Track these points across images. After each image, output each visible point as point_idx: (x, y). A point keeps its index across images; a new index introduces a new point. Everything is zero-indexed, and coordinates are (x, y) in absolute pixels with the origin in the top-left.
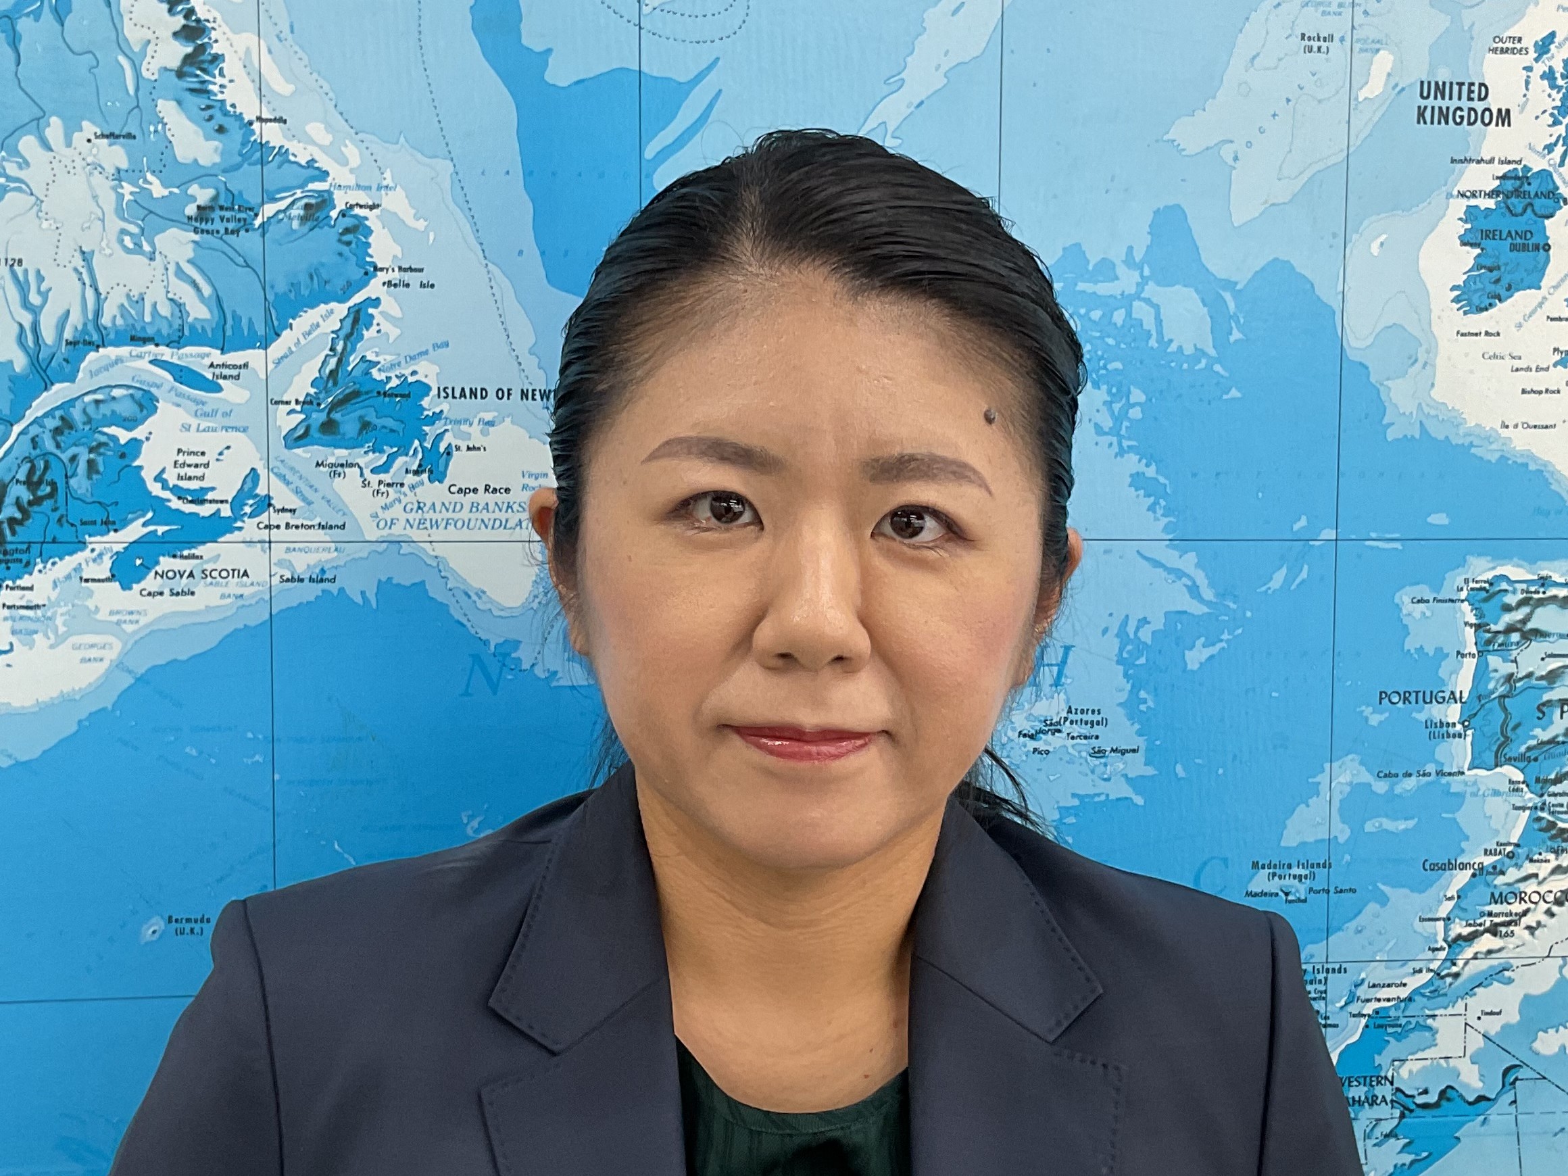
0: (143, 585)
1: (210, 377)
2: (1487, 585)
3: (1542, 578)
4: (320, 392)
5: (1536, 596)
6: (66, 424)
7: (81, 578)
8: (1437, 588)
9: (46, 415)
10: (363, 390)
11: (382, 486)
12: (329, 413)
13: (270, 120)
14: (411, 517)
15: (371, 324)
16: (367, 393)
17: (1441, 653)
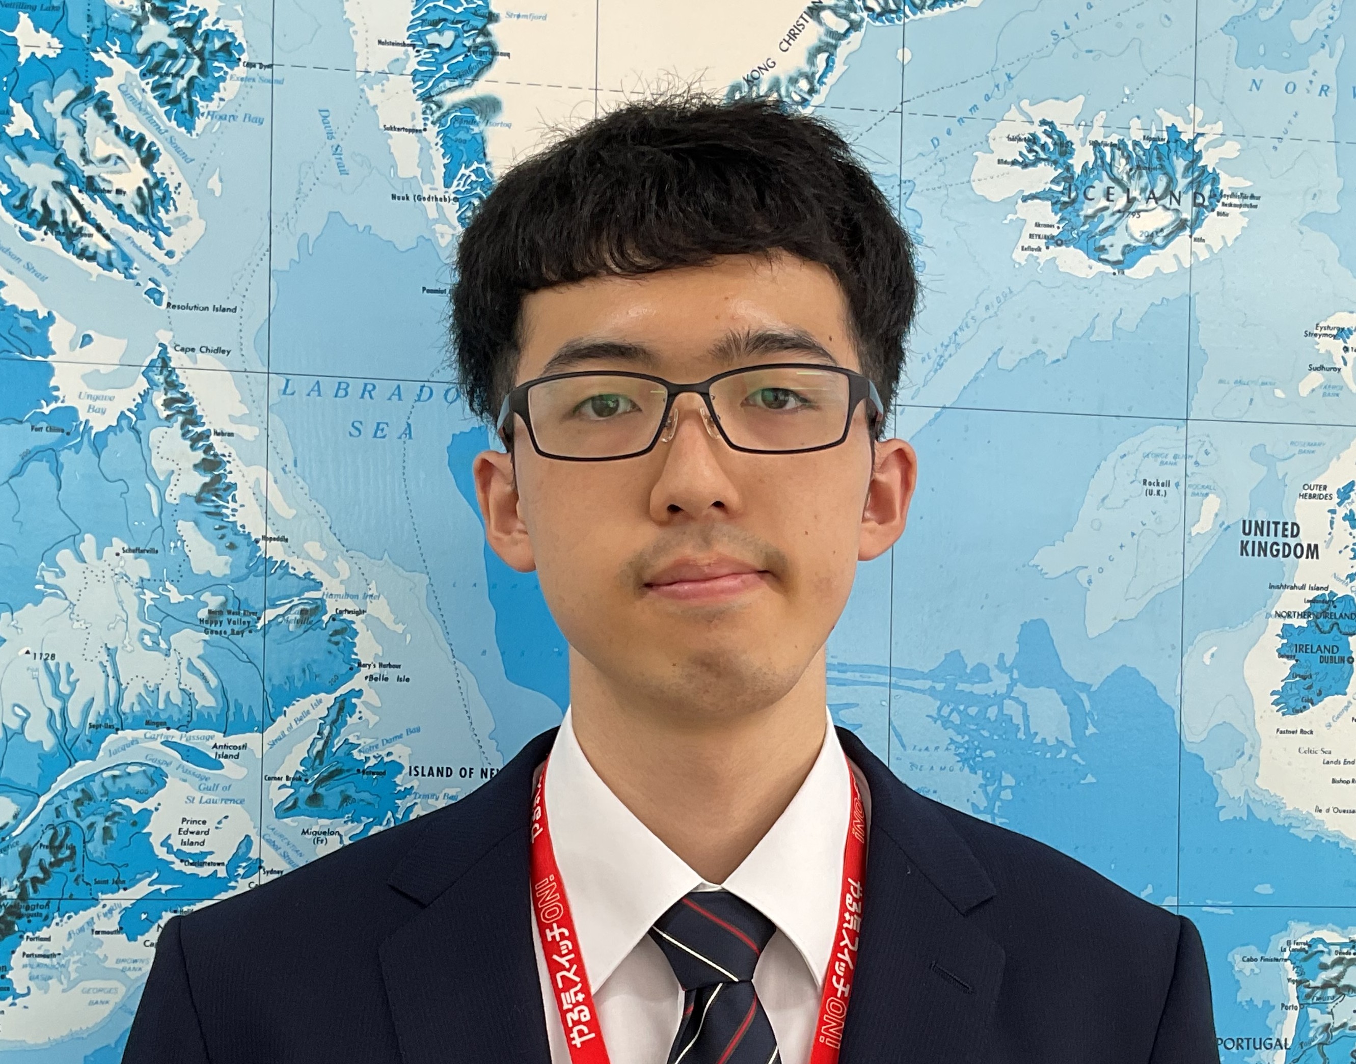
0: (147, 936)
1: (213, 756)
2: (1306, 947)
3: (1352, 941)
4: (308, 770)
5: (1348, 957)
6: (87, 796)
7: (93, 930)
8: (1264, 948)
9: (69, 788)
10: (345, 768)
12: (315, 788)
13: (274, 539)
15: (354, 712)
16: (348, 771)
17: (1268, 1006)
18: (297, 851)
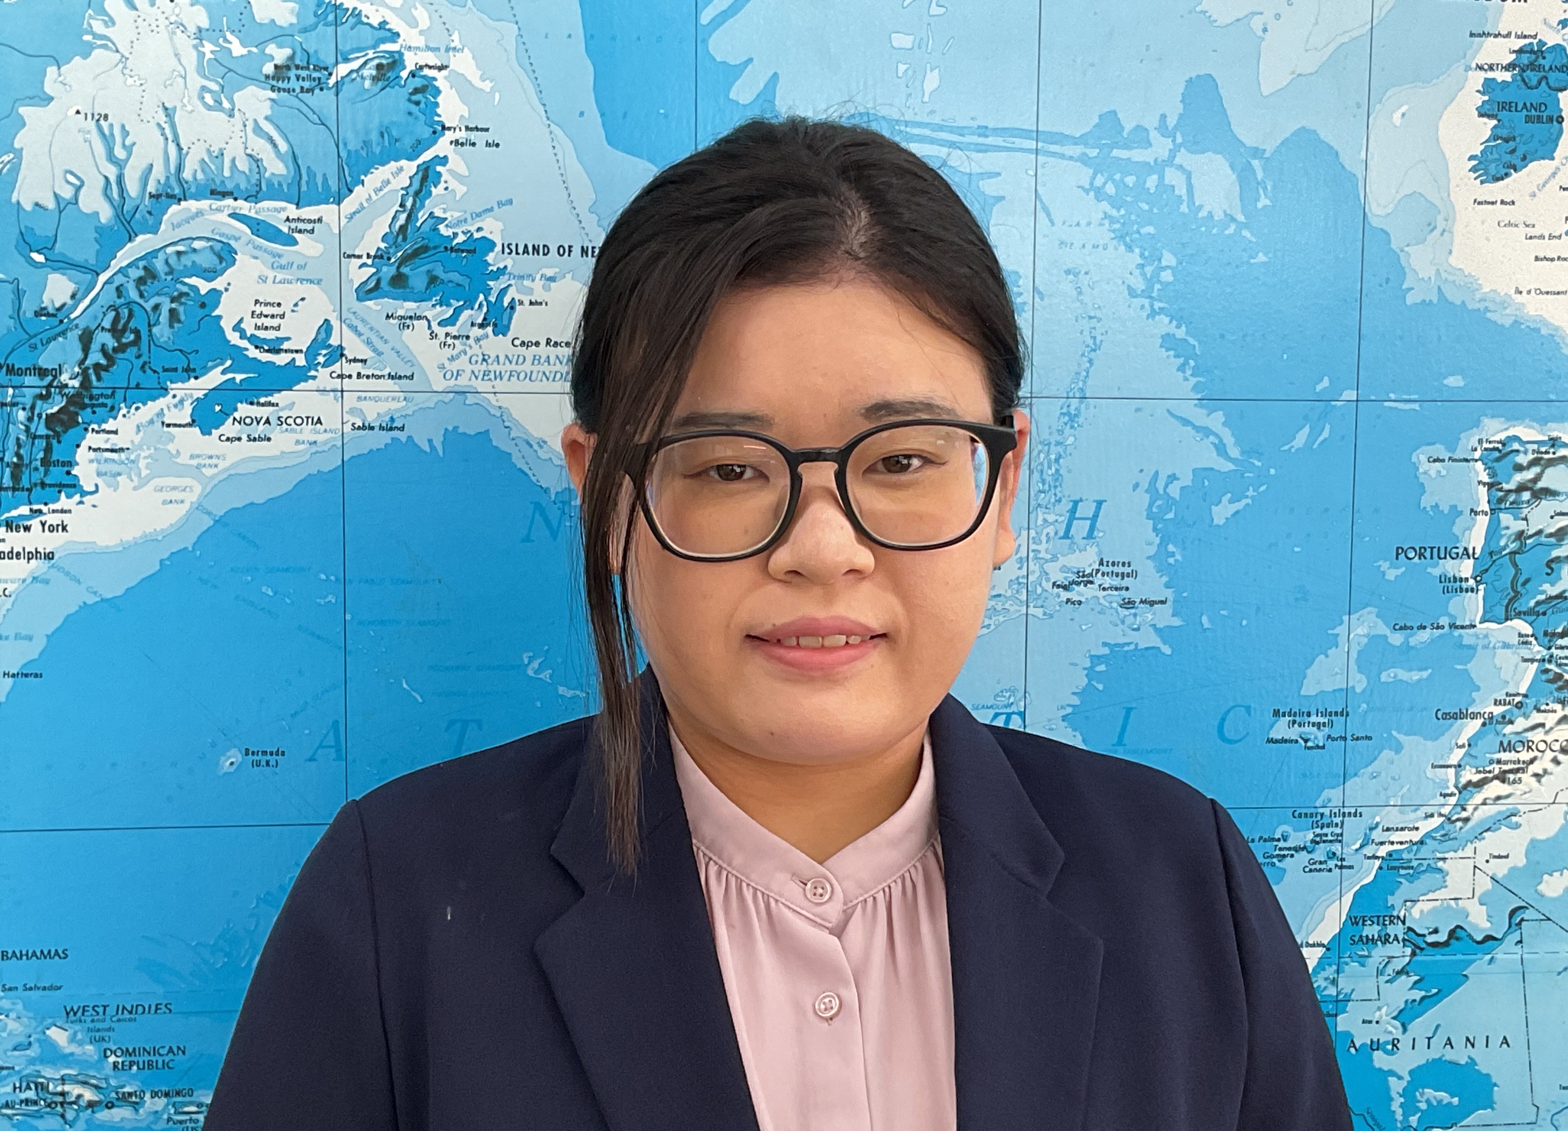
0: (222, 429)
1: (285, 230)
2: (1500, 446)
3: (1551, 439)
4: (391, 247)
5: (1546, 456)
6: (150, 274)
7: (163, 423)
8: (1452, 448)
9: (129, 266)
10: (431, 245)
11: (449, 338)
12: (398, 268)
14: (476, 368)
15: (439, 182)
16: (435, 248)
17: (1456, 513)
18: (382, 338)
